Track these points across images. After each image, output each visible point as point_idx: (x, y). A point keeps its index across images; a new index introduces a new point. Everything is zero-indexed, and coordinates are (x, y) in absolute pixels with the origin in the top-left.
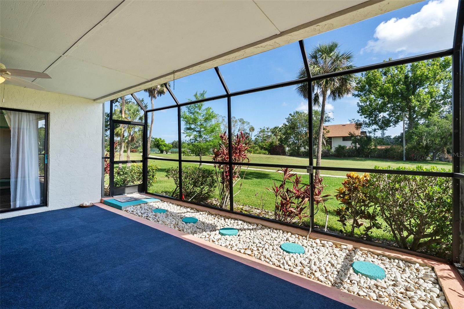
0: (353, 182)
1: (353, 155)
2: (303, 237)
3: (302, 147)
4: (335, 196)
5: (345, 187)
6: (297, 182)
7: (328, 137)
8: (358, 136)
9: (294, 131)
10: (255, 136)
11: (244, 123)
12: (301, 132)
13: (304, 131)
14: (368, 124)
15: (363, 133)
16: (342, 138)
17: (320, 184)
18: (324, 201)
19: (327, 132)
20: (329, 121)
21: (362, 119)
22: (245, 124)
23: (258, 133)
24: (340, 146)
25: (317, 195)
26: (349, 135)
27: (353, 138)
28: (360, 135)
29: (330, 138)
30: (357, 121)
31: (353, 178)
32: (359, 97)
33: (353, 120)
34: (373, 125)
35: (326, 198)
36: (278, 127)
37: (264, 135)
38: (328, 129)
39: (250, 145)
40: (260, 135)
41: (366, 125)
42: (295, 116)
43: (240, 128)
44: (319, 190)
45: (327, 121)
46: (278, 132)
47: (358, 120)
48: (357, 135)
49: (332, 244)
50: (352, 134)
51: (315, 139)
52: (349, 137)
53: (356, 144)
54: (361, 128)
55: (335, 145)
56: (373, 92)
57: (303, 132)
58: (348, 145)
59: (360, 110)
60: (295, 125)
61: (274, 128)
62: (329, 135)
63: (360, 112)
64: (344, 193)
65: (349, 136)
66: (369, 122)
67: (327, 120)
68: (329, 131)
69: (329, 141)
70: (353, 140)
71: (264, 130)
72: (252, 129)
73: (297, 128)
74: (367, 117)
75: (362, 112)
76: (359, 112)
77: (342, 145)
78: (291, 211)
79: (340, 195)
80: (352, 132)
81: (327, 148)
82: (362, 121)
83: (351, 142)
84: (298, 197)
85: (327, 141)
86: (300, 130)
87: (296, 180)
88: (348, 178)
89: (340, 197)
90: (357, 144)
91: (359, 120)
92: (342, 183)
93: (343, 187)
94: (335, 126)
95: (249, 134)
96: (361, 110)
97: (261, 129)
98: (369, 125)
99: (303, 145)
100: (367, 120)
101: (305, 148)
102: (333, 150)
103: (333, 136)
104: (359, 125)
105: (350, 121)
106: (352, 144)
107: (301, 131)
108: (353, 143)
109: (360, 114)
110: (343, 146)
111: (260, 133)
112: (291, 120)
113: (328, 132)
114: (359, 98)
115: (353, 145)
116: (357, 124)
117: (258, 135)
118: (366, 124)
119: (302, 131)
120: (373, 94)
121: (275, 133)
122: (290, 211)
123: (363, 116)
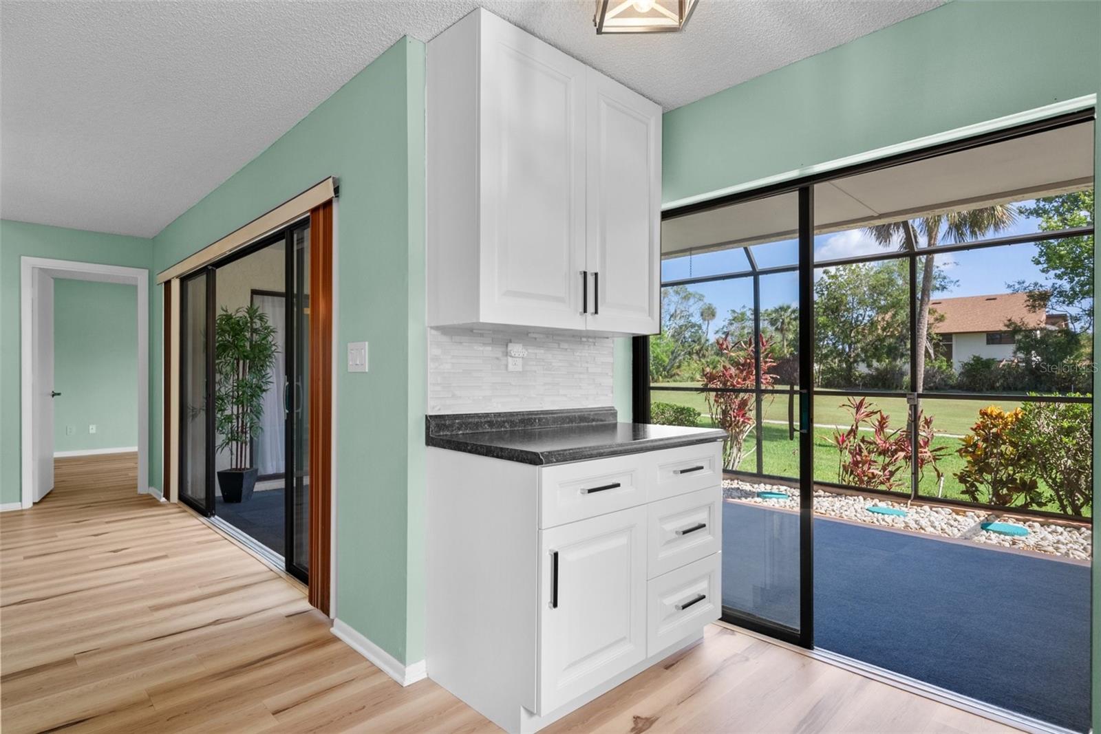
0: (992, 423)
1: (1020, 386)
2: (900, 504)
3: (860, 364)
4: (957, 451)
5: (978, 435)
6: (882, 424)
7: (942, 335)
8: (1036, 330)
9: (835, 318)
10: (717, 332)
11: (689, 299)
12: (857, 320)
13: (867, 318)
14: (1067, 296)
15: (1051, 319)
16: (984, 337)
17: (928, 428)
18: (935, 459)
19: (936, 319)
20: (944, 288)
21: (1047, 281)
22: (692, 301)
23: (726, 323)
24: (977, 360)
25: (921, 447)
26: (1007, 326)
27: (1018, 337)
28: (1043, 325)
29: (947, 337)
30: (1031, 288)
31: (992, 416)
32: (1038, 215)
33: (1019, 283)
34: (1083, 298)
35: (938, 453)
36: (789, 307)
37: (744, 328)
38: (940, 310)
39: (704, 356)
40: (732, 328)
41: (1062, 299)
42: (841, 275)
43: (678, 312)
44: (927, 440)
45: (938, 289)
46: (787, 321)
47: (1036, 284)
48: (1031, 326)
49: (951, 511)
50: (1014, 323)
51: (902, 340)
52: (1005, 332)
53: (1029, 353)
54: (1045, 306)
55: (962, 355)
56: (1083, 203)
57: (865, 321)
58: (1005, 355)
59: (1041, 256)
60: (840, 303)
61: (776, 311)
62: (944, 328)
63: (1042, 260)
64: (975, 445)
65: (1006, 329)
66: (1072, 289)
67: (938, 286)
68: (943, 316)
69: (945, 343)
70: (1019, 341)
71: (743, 314)
72: (709, 313)
73: (847, 310)
74: (1064, 274)
75: (1049, 260)
76: (1038, 263)
77: (985, 357)
78: (873, 473)
79: (966, 448)
80: (1016, 319)
81: (937, 364)
82: (1050, 285)
83: (1012, 347)
84: (883, 452)
85: (936, 346)
86: (855, 316)
87: (880, 422)
88: (983, 417)
89: (967, 451)
90: (1033, 352)
91: (1040, 283)
92: (972, 429)
93: (972, 433)
94: (963, 302)
95: (700, 327)
96: (1045, 254)
97: (734, 311)
98: (1070, 298)
99: (863, 355)
100: (1065, 285)
101: (869, 366)
102: (956, 369)
103: (958, 331)
104: (1039, 299)
105: (1009, 286)
106: (1015, 353)
107: (857, 317)
108: (1019, 349)
109: (1040, 267)
110: (987, 360)
111: (732, 324)
112: (827, 288)
113: (941, 319)
114: (1041, 219)
115: (1021, 355)
116: (1031, 295)
117: (725, 330)
118: (1061, 293)
119: (860, 318)
120: (1086, 207)
121: (779, 324)
122: (870, 475)
123: (1052, 273)
